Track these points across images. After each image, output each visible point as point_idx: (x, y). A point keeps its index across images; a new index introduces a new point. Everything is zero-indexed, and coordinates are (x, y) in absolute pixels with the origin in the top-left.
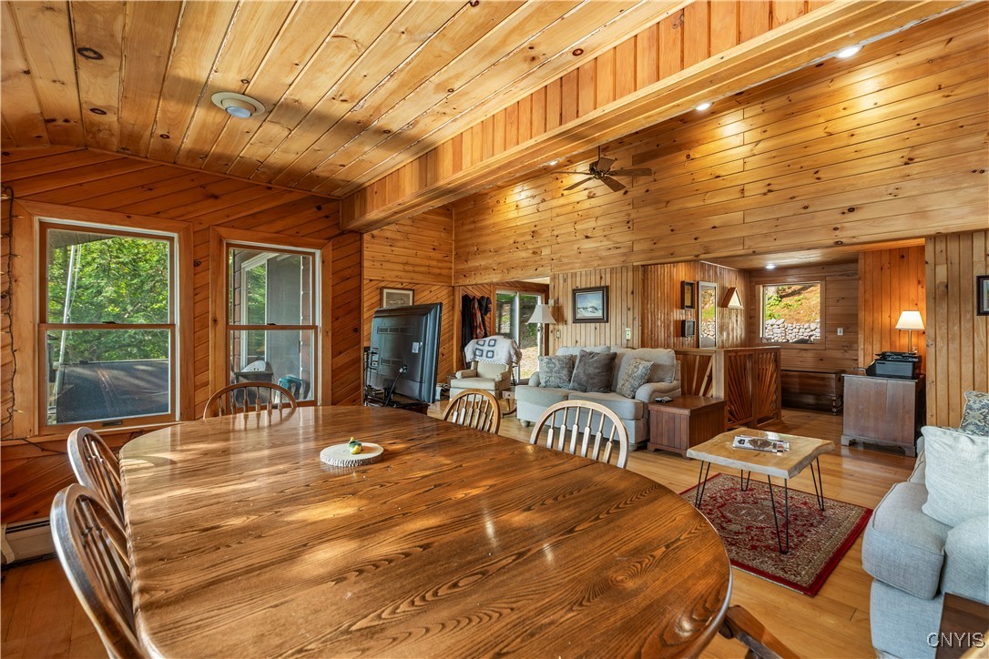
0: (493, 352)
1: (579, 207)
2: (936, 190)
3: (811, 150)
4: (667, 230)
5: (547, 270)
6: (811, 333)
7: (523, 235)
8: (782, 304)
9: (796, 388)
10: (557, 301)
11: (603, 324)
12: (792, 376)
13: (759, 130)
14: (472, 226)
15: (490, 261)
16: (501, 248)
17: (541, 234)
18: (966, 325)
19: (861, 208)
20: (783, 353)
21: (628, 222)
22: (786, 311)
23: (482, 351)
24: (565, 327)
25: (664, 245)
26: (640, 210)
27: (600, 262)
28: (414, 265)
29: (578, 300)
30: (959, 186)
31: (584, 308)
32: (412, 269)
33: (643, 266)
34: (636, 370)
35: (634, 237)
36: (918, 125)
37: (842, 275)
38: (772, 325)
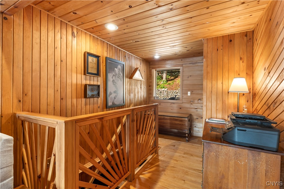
6: (176, 94)
8: (168, 83)
9: (168, 126)
22: (169, 86)
37: (191, 64)
38: (163, 91)
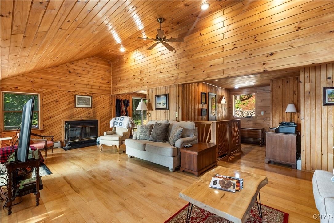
0: (122, 123)
1: (157, 59)
2: (312, 42)
3: (253, 27)
4: (191, 68)
5: (146, 87)
6: (252, 114)
7: (136, 72)
8: (242, 103)
9: (246, 136)
10: (149, 101)
11: (167, 111)
12: (245, 131)
13: (230, 19)
14: (118, 69)
15: (125, 84)
16: (129, 78)
17: (143, 72)
18: (318, 110)
19: (276, 53)
20: (241, 122)
21: (176, 65)
22: (243, 106)
23: (117, 122)
24: (152, 112)
25: (191, 75)
26: (181, 59)
27: (165, 83)
28: (92, 86)
29: (157, 100)
30: (323, 40)
31: (159, 104)
32: (91, 87)
33: (182, 84)
34: (176, 132)
35: (179, 72)
36: (303, 10)
37: (263, 91)
38: (238, 111)
